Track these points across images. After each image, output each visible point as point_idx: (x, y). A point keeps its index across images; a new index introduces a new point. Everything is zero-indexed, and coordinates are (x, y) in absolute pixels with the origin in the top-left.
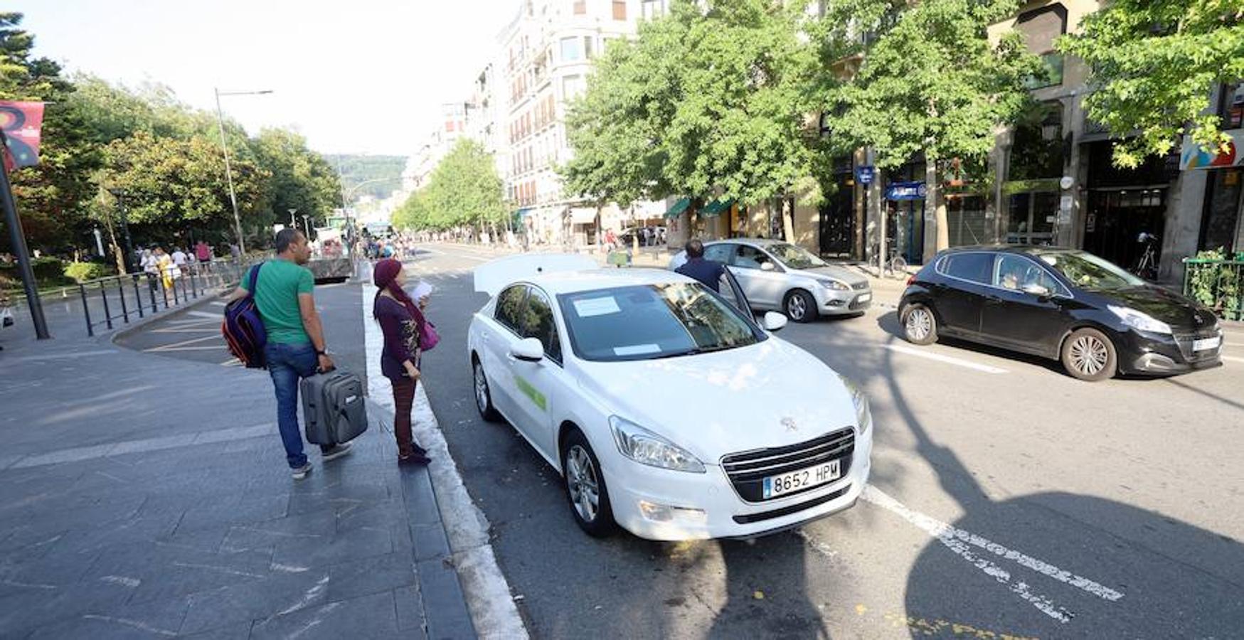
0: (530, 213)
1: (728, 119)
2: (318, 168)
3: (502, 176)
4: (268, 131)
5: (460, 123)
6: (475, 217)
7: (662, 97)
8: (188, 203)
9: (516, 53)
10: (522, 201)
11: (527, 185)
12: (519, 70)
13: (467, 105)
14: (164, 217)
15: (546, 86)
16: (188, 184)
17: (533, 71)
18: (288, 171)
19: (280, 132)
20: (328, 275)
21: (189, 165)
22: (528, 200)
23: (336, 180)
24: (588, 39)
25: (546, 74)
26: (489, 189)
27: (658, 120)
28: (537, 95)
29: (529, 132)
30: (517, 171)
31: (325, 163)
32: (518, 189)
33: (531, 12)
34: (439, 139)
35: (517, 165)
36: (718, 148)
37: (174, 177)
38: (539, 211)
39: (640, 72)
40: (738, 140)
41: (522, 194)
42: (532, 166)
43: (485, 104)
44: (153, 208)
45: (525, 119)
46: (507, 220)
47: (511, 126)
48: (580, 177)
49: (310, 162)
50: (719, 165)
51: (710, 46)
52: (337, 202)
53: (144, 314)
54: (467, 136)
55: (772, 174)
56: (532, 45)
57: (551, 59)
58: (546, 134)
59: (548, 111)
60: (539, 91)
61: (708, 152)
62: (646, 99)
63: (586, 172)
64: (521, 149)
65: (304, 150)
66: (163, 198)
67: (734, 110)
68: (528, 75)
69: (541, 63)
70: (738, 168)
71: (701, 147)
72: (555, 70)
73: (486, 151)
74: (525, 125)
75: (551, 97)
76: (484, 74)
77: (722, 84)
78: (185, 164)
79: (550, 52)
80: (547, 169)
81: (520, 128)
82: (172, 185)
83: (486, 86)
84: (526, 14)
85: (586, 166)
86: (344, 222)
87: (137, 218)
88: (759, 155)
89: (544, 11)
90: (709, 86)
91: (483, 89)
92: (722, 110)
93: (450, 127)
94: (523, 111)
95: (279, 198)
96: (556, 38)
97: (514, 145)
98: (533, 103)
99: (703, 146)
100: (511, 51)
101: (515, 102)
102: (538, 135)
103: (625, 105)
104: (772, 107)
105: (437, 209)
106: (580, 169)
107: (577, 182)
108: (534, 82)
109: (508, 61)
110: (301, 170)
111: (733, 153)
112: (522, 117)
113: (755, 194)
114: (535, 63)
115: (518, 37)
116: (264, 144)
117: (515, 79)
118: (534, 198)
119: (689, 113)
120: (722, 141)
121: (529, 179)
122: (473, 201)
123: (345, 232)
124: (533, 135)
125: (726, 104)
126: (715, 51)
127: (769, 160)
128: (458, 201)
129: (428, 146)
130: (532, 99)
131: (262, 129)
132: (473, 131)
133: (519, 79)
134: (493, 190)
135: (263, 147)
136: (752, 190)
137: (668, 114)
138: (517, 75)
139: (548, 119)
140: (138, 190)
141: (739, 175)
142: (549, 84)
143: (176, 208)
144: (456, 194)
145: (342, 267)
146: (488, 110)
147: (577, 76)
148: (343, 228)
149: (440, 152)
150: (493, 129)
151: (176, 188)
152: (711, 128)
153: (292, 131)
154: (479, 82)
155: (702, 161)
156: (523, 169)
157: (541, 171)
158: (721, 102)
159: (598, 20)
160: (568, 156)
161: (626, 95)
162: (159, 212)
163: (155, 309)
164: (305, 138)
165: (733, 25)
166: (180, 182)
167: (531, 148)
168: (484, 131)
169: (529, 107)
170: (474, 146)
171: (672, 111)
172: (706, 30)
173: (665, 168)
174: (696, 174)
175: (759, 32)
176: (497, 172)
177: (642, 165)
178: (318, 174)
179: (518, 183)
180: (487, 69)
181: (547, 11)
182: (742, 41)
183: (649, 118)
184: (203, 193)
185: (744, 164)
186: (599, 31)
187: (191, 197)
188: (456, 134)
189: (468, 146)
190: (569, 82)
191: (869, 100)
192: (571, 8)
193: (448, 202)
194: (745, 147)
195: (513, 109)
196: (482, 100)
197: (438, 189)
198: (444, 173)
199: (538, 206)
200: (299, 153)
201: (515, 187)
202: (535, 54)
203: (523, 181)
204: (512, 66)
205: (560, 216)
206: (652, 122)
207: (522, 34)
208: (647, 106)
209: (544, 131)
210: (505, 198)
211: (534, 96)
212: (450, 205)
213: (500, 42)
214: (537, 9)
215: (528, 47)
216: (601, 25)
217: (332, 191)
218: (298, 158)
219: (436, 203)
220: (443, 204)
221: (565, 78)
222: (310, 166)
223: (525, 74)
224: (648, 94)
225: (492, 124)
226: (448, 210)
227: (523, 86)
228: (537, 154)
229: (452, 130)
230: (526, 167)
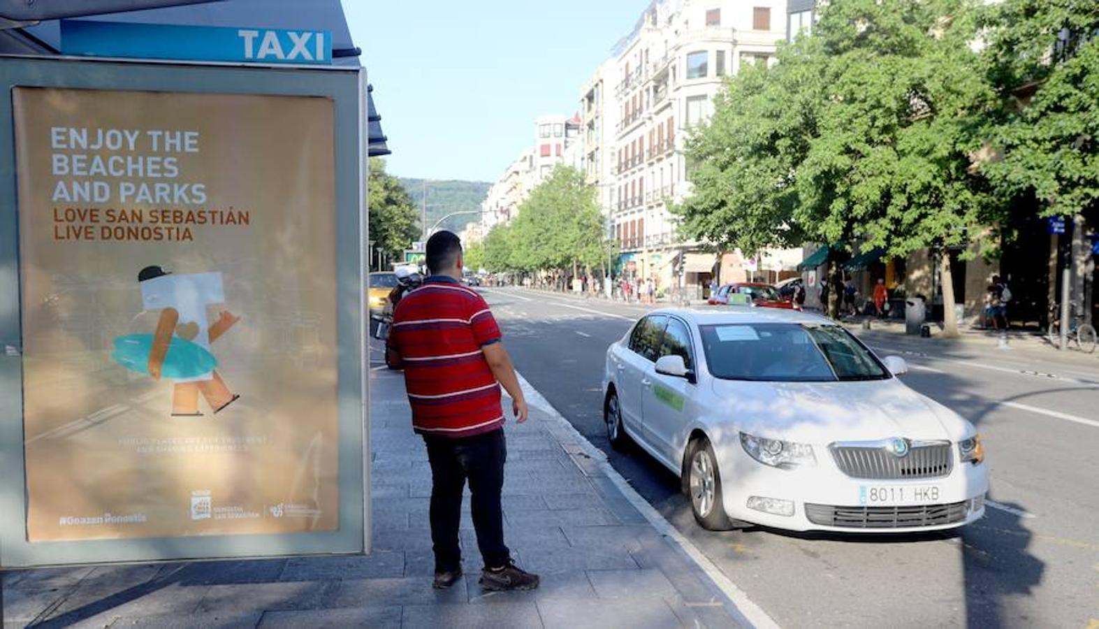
0: (635, 258)
1: (871, 158)
2: (394, 195)
3: (605, 212)
5: (558, 146)
6: (568, 259)
7: (795, 133)
9: (632, 69)
10: (626, 243)
11: (633, 222)
12: (634, 88)
13: (568, 126)
15: (666, 107)
17: (652, 91)
22: (632, 242)
23: (411, 209)
24: (720, 54)
25: (669, 93)
26: (588, 227)
27: (789, 159)
28: (654, 116)
29: (641, 161)
30: (622, 206)
31: (402, 189)
32: (622, 227)
33: (655, 23)
34: (531, 165)
35: (623, 199)
36: (857, 191)
38: (645, 255)
39: (771, 106)
40: (882, 181)
41: (626, 234)
42: (641, 200)
43: (591, 126)
45: (637, 145)
46: (606, 265)
47: (620, 152)
48: (698, 217)
49: (386, 188)
50: (859, 210)
51: (854, 79)
55: (926, 222)
57: (674, 76)
58: (661, 164)
59: (665, 137)
60: (657, 113)
61: (846, 194)
62: (775, 136)
63: (706, 213)
64: (629, 180)
65: (382, 174)
67: (880, 148)
68: (645, 94)
69: (662, 79)
70: (884, 214)
71: (837, 190)
72: (678, 89)
73: (588, 181)
74: (637, 153)
75: (671, 121)
76: (592, 91)
77: (866, 119)
79: (674, 68)
80: (660, 205)
81: (630, 156)
83: (593, 105)
84: (648, 24)
85: (705, 206)
88: (909, 199)
89: (670, 21)
90: (850, 122)
91: (590, 108)
92: (865, 148)
93: (545, 152)
94: (635, 135)
96: (683, 52)
97: (621, 176)
98: (649, 125)
99: (840, 189)
100: (627, 65)
101: (627, 125)
102: (651, 164)
103: (751, 142)
105: (523, 248)
106: (700, 208)
107: (694, 223)
108: (651, 103)
109: (624, 77)
111: (876, 196)
112: (634, 143)
113: (903, 244)
114: (654, 80)
115: (636, 50)
117: (630, 97)
118: (641, 240)
119: (824, 152)
120: (864, 183)
121: (637, 217)
122: (567, 240)
124: (645, 165)
125: (870, 141)
126: (859, 84)
127: (919, 206)
128: (549, 239)
129: (517, 173)
130: (647, 121)
132: (573, 156)
133: (634, 98)
134: (592, 228)
136: (900, 239)
137: (801, 152)
138: (632, 94)
139: (665, 147)
141: (884, 222)
142: (669, 105)
144: (547, 230)
146: (594, 133)
147: (704, 97)
149: (532, 181)
150: (598, 155)
152: (851, 169)
154: (586, 100)
155: (838, 205)
156: (630, 205)
157: (651, 207)
158: (864, 139)
159: (734, 30)
160: (685, 192)
161: (753, 131)
165: (884, 53)
167: (641, 180)
168: (586, 157)
169: (644, 131)
170: (574, 175)
171: (805, 149)
172: (849, 62)
173: (796, 211)
174: (830, 219)
175: (915, 61)
176: (601, 207)
177: (769, 206)
178: (394, 203)
179: (622, 221)
180: (597, 85)
181: (674, 21)
182: (893, 70)
183: (779, 157)
185: (891, 210)
186: (735, 43)
188: (553, 160)
189: (566, 176)
190: (694, 105)
191: (1035, 140)
192: (703, 19)
193: (537, 240)
194: (892, 190)
195: (621, 135)
196: (587, 121)
197: (527, 226)
198: (535, 205)
199: (644, 249)
200: (376, 178)
201: (619, 226)
202: (655, 71)
203: (629, 218)
204: (626, 82)
205: (671, 261)
206: (781, 161)
207: (642, 46)
208: (777, 143)
209: (660, 160)
210: (605, 238)
211: (650, 118)
212: (539, 244)
213: (615, 55)
214: (662, 18)
215: (647, 62)
216: (737, 36)
217: (406, 222)
218: (375, 183)
219: (523, 241)
220: (531, 242)
221: (690, 99)
222: (385, 194)
223: (641, 92)
224: (779, 131)
225: (597, 149)
226: (536, 250)
227: (638, 107)
228: (648, 187)
229: (548, 155)
230: (633, 202)
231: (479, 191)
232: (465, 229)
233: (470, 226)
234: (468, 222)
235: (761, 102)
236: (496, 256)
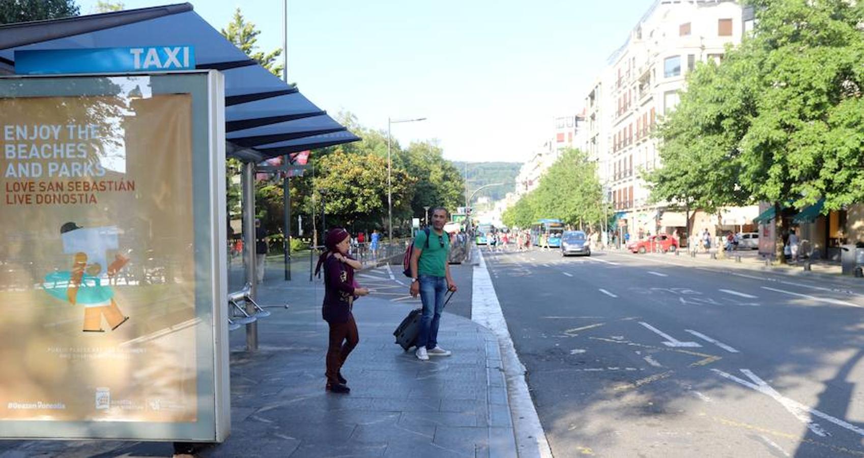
0: (625, 216)
1: (805, 131)
2: (449, 174)
3: (602, 182)
4: (416, 144)
5: (570, 134)
6: (574, 218)
7: (738, 114)
8: (360, 199)
9: (623, 73)
10: (620, 205)
11: (625, 189)
12: (625, 87)
13: (577, 119)
14: (344, 210)
15: (649, 100)
16: (362, 187)
17: (638, 88)
18: (426, 176)
19: (424, 144)
21: (366, 173)
22: (625, 204)
23: (461, 184)
24: (691, 57)
25: (649, 90)
26: (589, 193)
27: (733, 135)
28: (640, 108)
29: (631, 142)
30: (618, 176)
31: (454, 169)
32: (617, 193)
33: (640, 37)
34: (550, 149)
35: (617, 171)
36: (792, 158)
37: (354, 182)
38: (635, 214)
39: (717, 94)
40: (816, 149)
41: (620, 198)
42: (631, 173)
43: (593, 118)
44: (338, 204)
45: (628, 130)
46: (604, 222)
47: (615, 136)
48: (667, 184)
49: (443, 169)
50: (794, 173)
51: (787, 68)
52: (460, 201)
54: (574, 146)
55: (855, 181)
56: (638, 66)
57: (655, 76)
58: (646, 144)
59: (649, 123)
60: (642, 105)
61: (783, 161)
62: (721, 117)
63: (673, 180)
64: (622, 157)
65: (440, 159)
66: (345, 196)
67: (812, 122)
68: (633, 91)
69: (645, 79)
70: (817, 176)
71: (774, 158)
72: (657, 86)
73: (590, 159)
74: (628, 136)
76: (594, 91)
77: (800, 99)
78: (362, 173)
79: (654, 70)
81: (622, 139)
82: (352, 188)
83: (595, 102)
84: (635, 38)
85: (673, 174)
86: (464, 218)
87: (328, 210)
88: (840, 163)
89: (651, 35)
90: (785, 102)
91: (592, 104)
92: (799, 123)
93: (560, 138)
94: (626, 124)
95: (417, 197)
96: (661, 58)
97: (617, 153)
98: (637, 115)
99: (777, 157)
100: (619, 71)
101: (620, 115)
102: (638, 144)
103: (701, 123)
104: (854, 119)
105: (542, 210)
106: (668, 176)
107: (664, 188)
108: (638, 96)
109: (617, 79)
110: (435, 177)
111: (809, 161)
112: (625, 129)
114: (640, 80)
115: (626, 59)
116: (411, 155)
117: (621, 95)
118: (631, 203)
119: (762, 128)
120: (798, 151)
121: (628, 185)
122: (573, 203)
123: (464, 226)
124: (634, 145)
125: (803, 117)
126: (793, 72)
127: (849, 168)
128: (561, 203)
129: (540, 155)
130: (635, 112)
131: (411, 143)
132: (580, 143)
133: (625, 95)
134: (593, 194)
135: (410, 157)
136: (833, 195)
137: (742, 128)
138: (623, 91)
139: (642, 135)
140: (332, 190)
141: (819, 183)
142: (651, 98)
143: (353, 203)
144: (559, 197)
145: (459, 254)
146: (595, 123)
147: (678, 91)
148: (462, 223)
149: (550, 160)
150: (598, 139)
151: (354, 189)
152: (787, 140)
153: (433, 144)
154: (589, 99)
155: (776, 170)
156: (622, 176)
157: (638, 178)
158: (797, 116)
160: (658, 165)
161: (702, 114)
162: (342, 206)
164: (442, 150)
165: (815, 45)
166: (357, 185)
167: (631, 157)
168: (590, 141)
169: (632, 120)
170: (579, 155)
171: (747, 126)
172: (784, 54)
173: (741, 176)
174: (769, 182)
176: (599, 178)
177: (722, 173)
178: (449, 179)
179: (616, 188)
180: (597, 87)
181: (654, 34)
182: (823, 59)
183: (724, 134)
184: (370, 193)
185: (822, 173)
187: (363, 196)
188: (565, 144)
189: (574, 154)
190: (670, 98)
192: (677, 30)
193: (552, 204)
194: (824, 156)
195: (617, 121)
196: (590, 114)
197: (545, 193)
198: (551, 178)
199: (634, 209)
200: (436, 162)
201: (615, 192)
202: (641, 73)
203: (622, 186)
204: (619, 84)
205: (654, 218)
206: (727, 137)
207: (630, 56)
208: (722, 123)
209: (645, 141)
210: (604, 202)
211: (637, 110)
212: (553, 207)
213: (610, 63)
214: (645, 33)
215: (634, 67)
216: (704, 42)
217: (457, 193)
218: (435, 166)
219: (541, 205)
220: (547, 206)
221: (666, 93)
222: (442, 173)
223: (630, 91)
224: (723, 113)
225: (597, 135)
226: (551, 211)
227: (628, 101)
228: (636, 163)
229: (562, 141)
230: (625, 174)
231: (515, 169)
232: (505, 197)
233: (508, 195)
234: (507, 192)
235: (710, 91)
236: (524, 217)
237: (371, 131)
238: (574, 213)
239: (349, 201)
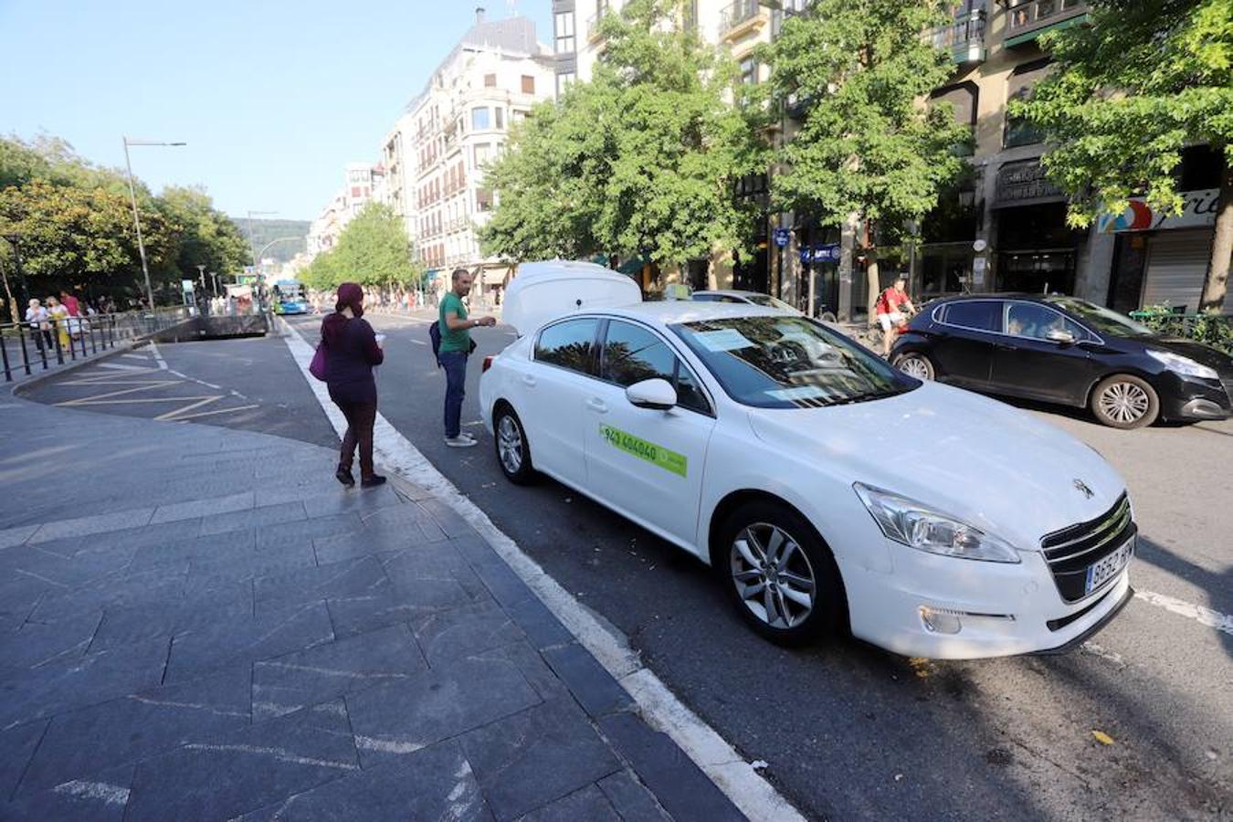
1: (661, 179)
2: (224, 228)
3: (412, 239)
4: (172, 190)
5: (367, 189)
8: (92, 254)
9: (425, 123)
10: (430, 263)
11: (435, 247)
12: (428, 138)
13: (373, 172)
14: (64, 268)
15: (456, 154)
16: (92, 235)
17: (443, 139)
18: (193, 230)
19: (185, 191)
20: (240, 331)
22: (436, 262)
23: (241, 241)
24: (498, 110)
25: (458, 141)
26: (399, 251)
28: (447, 161)
29: (438, 198)
30: (426, 234)
31: (231, 224)
32: (427, 252)
33: (442, 85)
34: (345, 204)
35: (425, 228)
36: (653, 207)
37: (76, 228)
39: (576, 130)
40: (672, 199)
41: (430, 256)
42: (440, 229)
43: (393, 170)
44: (52, 258)
45: (434, 185)
46: (417, 281)
47: (420, 191)
48: (500, 237)
49: (215, 221)
50: (653, 223)
52: (243, 261)
53: (49, 365)
54: (376, 200)
56: (441, 114)
57: (462, 128)
58: (455, 200)
59: (457, 177)
60: (449, 159)
62: (582, 157)
63: (507, 233)
64: (429, 213)
65: (210, 210)
66: (63, 249)
67: (666, 171)
68: (437, 143)
69: (451, 131)
70: (668, 227)
71: (636, 206)
72: (465, 138)
73: (394, 214)
74: (434, 191)
75: (461, 164)
76: (392, 141)
79: (461, 121)
81: (428, 194)
82: (74, 236)
83: (394, 154)
84: (436, 85)
85: (507, 226)
86: (254, 280)
87: (35, 268)
89: (454, 82)
90: (644, 146)
91: (391, 156)
93: (356, 193)
94: (432, 177)
95: (184, 253)
96: (468, 107)
97: (423, 210)
98: (443, 169)
100: (420, 121)
101: (424, 169)
102: (447, 200)
103: (561, 162)
104: (706, 169)
105: (345, 270)
106: (500, 229)
108: (444, 149)
109: (418, 130)
110: (206, 231)
111: (665, 212)
112: (431, 184)
114: (445, 131)
115: (427, 107)
116: (168, 203)
117: (425, 147)
118: (443, 261)
119: (627, 171)
120: (656, 200)
121: (438, 242)
122: (382, 262)
124: (441, 201)
125: (658, 165)
126: (651, 113)
128: (367, 262)
129: (333, 211)
130: (442, 166)
131: (166, 188)
132: (381, 193)
133: (429, 147)
134: (403, 251)
135: (167, 206)
137: (602, 173)
138: (427, 143)
139: (458, 185)
141: (670, 234)
142: (459, 151)
143: (79, 258)
144: (365, 255)
146: (396, 177)
147: (488, 144)
149: (346, 217)
150: (401, 194)
151: (78, 239)
152: (644, 187)
153: (198, 191)
154: (388, 150)
155: (637, 219)
156: (431, 233)
157: (449, 234)
158: (655, 162)
159: (507, 92)
162: (60, 262)
163: (61, 361)
164: (211, 199)
165: (666, 90)
166: (83, 232)
167: (440, 212)
168: (391, 196)
169: (439, 173)
170: (382, 209)
171: (606, 171)
172: (641, 93)
173: (595, 226)
174: (628, 231)
176: (406, 234)
178: (223, 234)
179: (426, 246)
180: (396, 136)
181: (458, 83)
183: (584, 177)
184: (108, 245)
185: (675, 224)
186: (509, 102)
187: (95, 248)
188: (363, 199)
189: (378, 208)
190: (480, 150)
192: (482, 81)
193: (357, 263)
194: (678, 207)
195: (422, 174)
196: (390, 167)
197: (347, 251)
198: (352, 235)
199: (446, 267)
200: (205, 213)
201: (423, 250)
202: (445, 124)
203: (432, 244)
204: (421, 134)
207: (431, 103)
209: (454, 196)
210: (414, 260)
211: (444, 163)
212: (359, 266)
213: (409, 112)
214: (447, 81)
215: (438, 117)
216: (511, 97)
217: (238, 250)
218: (204, 218)
219: (345, 264)
220: (352, 265)
221: (476, 146)
222: (216, 226)
223: (434, 142)
225: (400, 189)
227: (432, 153)
228: (445, 218)
229: (359, 195)
230: (434, 231)
231: (302, 228)
232: (294, 258)
233: (298, 255)
234: (298, 253)
237: (100, 167)
238: (385, 272)
239: (71, 255)
